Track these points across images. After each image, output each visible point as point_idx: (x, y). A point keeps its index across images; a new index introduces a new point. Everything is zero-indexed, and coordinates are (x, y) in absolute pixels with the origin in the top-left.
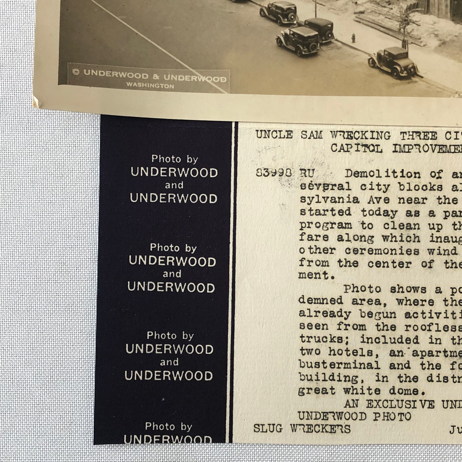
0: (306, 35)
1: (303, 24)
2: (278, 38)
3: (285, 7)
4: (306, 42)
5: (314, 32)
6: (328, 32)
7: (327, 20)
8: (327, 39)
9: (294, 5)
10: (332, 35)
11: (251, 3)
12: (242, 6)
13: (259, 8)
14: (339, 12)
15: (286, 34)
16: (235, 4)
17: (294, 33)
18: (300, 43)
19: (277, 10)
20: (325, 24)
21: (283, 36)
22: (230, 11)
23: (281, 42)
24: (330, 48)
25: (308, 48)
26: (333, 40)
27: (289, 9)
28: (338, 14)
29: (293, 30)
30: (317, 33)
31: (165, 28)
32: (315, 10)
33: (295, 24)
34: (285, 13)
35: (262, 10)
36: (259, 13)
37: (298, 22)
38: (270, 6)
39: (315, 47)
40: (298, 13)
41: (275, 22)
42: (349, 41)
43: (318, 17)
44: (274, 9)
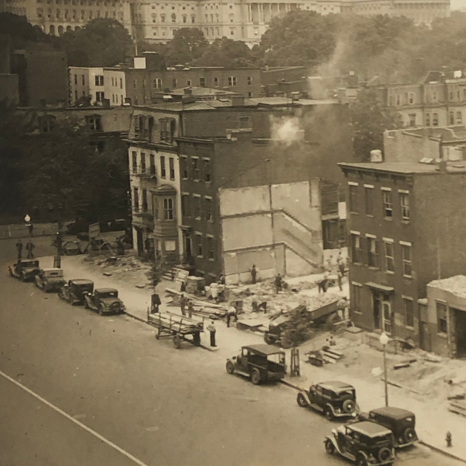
0: (372, 436)
1: (367, 417)
2: (328, 441)
3: (337, 390)
4: (373, 447)
5: (385, 430)
6: (407, 430)
7: (404, 410)
8: (407, 441)
9: (351, 386)
10: (414, 433)
11: (283, 385)
12: (268, 390)
13: (296, 392)
14: (425, 397)
15: (340, 434)
16: (258, 387)
17: (353, 433)
18: (363, 449)
19: (325, 396)
20: (403, 417)
21: (335, 436)
22: (251, 399)
23: (332, 447)
24: (411, 456)
25: (376, 456)
26: (416, 444)
27: (344, 393)
28: (422, 400)
29: (351, 426)
30: (389, 432)
31: (147, 429)
32: (384, 394)
33: (353, 418)
34: (337, 400)
35: (300, 396)
36: (296, 401)
37: (359, 413)
38: (314, 389)
39: (387, 455)
40: (358, 400)
41: (323, 414)
42: (441, 444)
43: (389, 405)
44: (320, 393)
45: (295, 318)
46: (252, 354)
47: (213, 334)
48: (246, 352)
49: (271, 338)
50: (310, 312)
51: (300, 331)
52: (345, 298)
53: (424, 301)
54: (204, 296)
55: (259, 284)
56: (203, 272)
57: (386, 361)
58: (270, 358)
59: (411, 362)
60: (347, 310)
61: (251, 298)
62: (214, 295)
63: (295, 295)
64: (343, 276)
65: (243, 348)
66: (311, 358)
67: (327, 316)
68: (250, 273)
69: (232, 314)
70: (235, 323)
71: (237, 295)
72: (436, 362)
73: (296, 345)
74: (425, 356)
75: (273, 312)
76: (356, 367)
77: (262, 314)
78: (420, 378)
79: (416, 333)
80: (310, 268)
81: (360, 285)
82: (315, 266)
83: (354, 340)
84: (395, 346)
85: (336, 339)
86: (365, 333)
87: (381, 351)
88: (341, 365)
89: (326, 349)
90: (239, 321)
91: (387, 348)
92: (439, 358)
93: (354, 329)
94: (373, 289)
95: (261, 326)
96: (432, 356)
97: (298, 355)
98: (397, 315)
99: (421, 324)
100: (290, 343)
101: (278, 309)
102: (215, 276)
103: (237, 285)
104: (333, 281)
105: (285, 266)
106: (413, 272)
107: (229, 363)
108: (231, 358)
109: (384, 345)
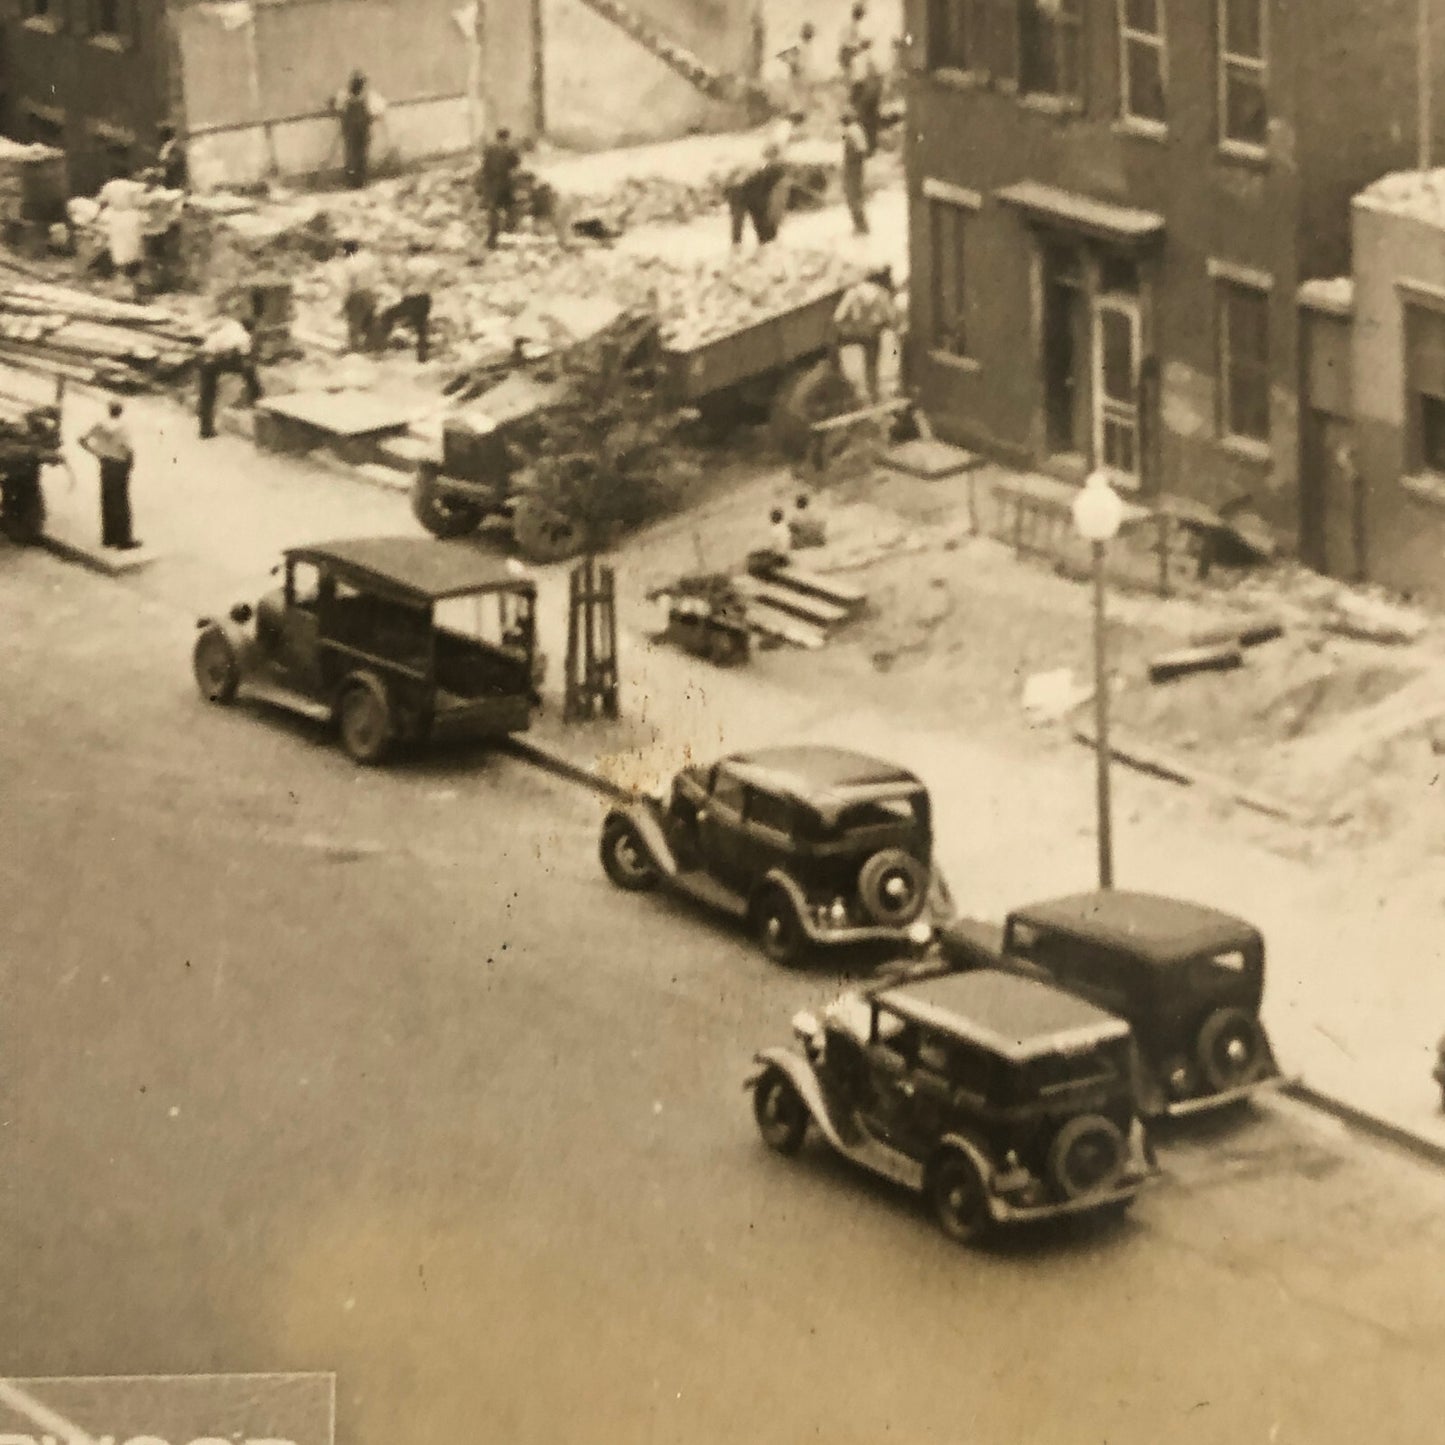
0: (1018, 1049)
1: (996, 946)
3: (829, 797)
4: (1023, 1113)
5: (1089, 1021)
6: (1219, 1019)
7: (1204, 911)
8: (1215, 1078)
9: (906, 776)
10: (1255, 1038)
11: (523, 770)
12: (441, 795)
13: (597, 807)
14: (1319, 837)
15: (839, 1040)
16: (378, 777)
17: (912, 1032)
18: (963, 1120)
19: (757, 828)
20: (1192, 946)
21: (812, 1054)
22: (337, 844)
23: (793, 1108)
24: (1236, 1166)
25: (1038, 1162)
26: (1264, 1095)
27: (864, 813)
28: (1304, 854)
29: (899, 998)
30: (1117, 1027)
32: (1092, 821)
33: (914, 951)
34: (827, 848)
35: (618, 829)
36: (593, 854)
37: (949, 926)
38: (698, 791)
39: (1104, 1154)
40: (943, 851)
41: (743, 929)
42: (1408, 1100)
43: (1122, 880)
44: (731, 816)
45: (592, 391)
46: (346, 590)
47: (115, 477)
48: (308, 579)
49: (453, 500)
50: (679, 359)
51: (624, 464)
52: (882, 278)
53: (1335, 292)
54: (67, 251)
55: (386, 189)
56: (55, 114)
57: (1106, 635)
58: (453, 616)
59: (1253, 638)
60: (889, 341)
61: (337, 272)
62: (124, 251)
63: (594, 254)
64: (873, 144)
65: (294, 557)
66: (682, 622)
67: (777, 378)
68: (330, 127)
69: (231, 361)
70: (246, 418)
71: (257, 253)
72: (1389, 638)
73: (598, 543)
74: (1328, 604)
75: (469, 355)
76: (931, 671)
77: (405, 364)
78: (1296, 729)
79: (1284, 474)
80: (683, 101)
81: (972, 199)
82: (715, 90)
83: (928, 516)
84: (1161, 549)
85: (823, 509)
86: (994, 476)
87: (1081, 577)
88: (852, 656)
89: (767, 566)
90: (270, 402)
91: (1118, 558)
92: (1408, 620)
93: (930, 453)
94: (1039, 225)
95: (399, 430)
96: (1369, 607)
97: (608, 599)
98: (1177, 372)
99: (1315, 424)
100: (564, 531)
101: (497, 336)
102: (125, 135)
103: (259, 191)
104: (817, 178)
105: (538, 85)
106: (1274, 125)
107: (210, 642)
108: (220, 612)
109: (1098, 547)
